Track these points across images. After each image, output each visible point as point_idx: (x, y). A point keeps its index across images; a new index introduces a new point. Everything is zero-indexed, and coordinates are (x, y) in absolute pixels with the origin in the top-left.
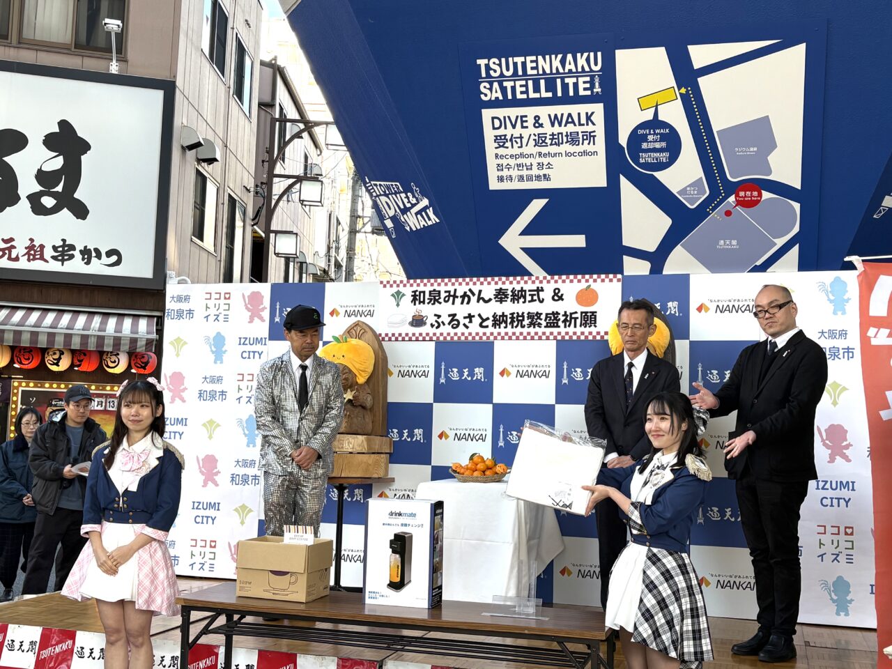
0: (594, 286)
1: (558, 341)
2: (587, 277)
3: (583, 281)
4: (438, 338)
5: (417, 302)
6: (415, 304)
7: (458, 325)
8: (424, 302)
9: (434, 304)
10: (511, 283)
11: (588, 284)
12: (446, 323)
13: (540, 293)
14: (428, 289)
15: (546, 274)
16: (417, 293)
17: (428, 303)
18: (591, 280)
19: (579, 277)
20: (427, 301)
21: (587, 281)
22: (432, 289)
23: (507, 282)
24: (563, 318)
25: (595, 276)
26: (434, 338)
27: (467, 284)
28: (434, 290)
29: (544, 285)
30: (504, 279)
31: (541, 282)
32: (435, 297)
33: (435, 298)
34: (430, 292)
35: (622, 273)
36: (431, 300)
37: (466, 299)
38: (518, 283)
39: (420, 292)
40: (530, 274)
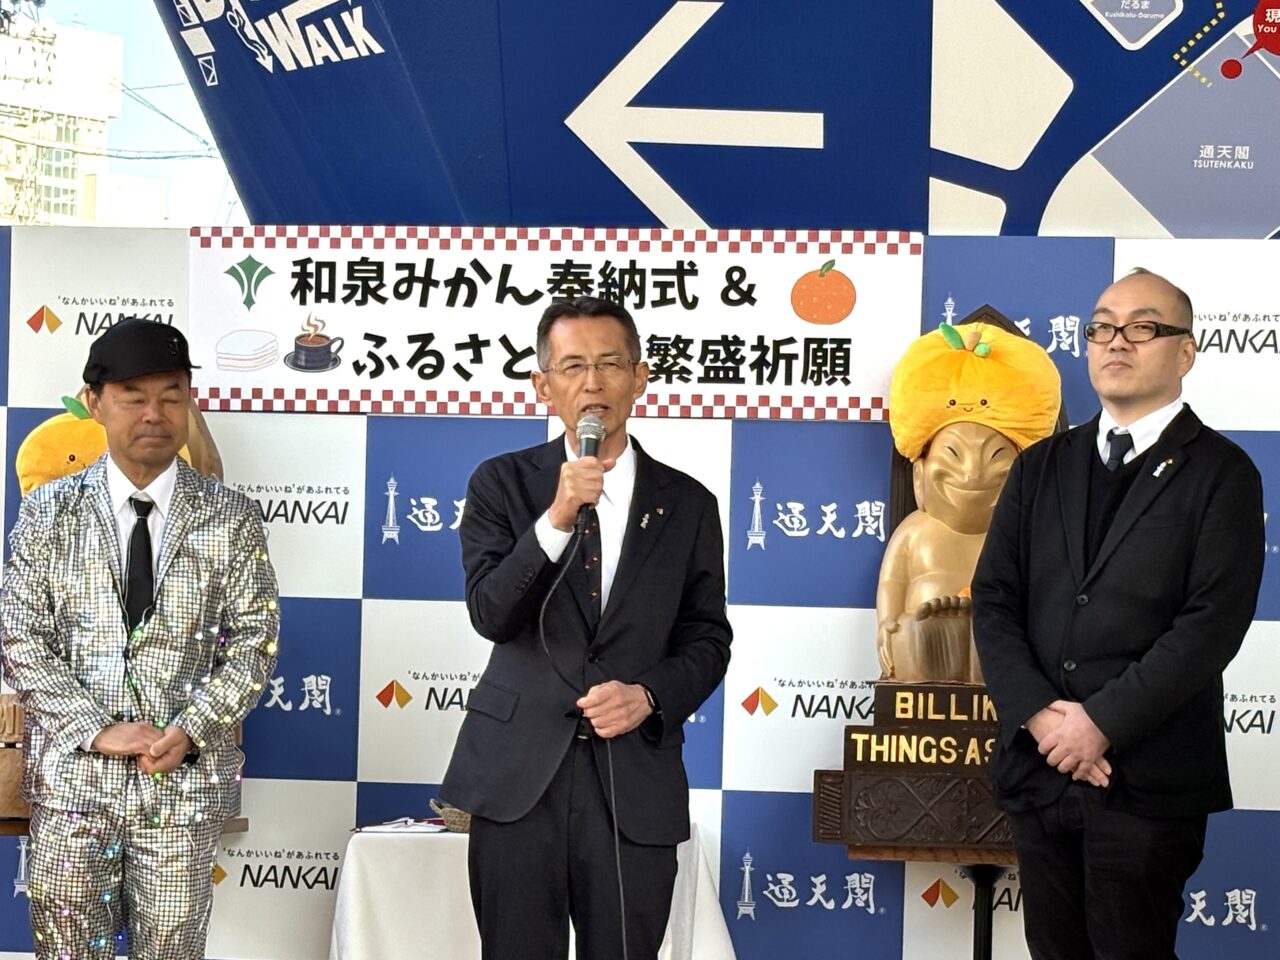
0: (845, 264)
1: (739, 425)
2: (825, 235)
3: (813, 247)
4: (377, 406)
5: (311, 296)
6: (303, 301)
7: (438, 369)
8: (331, 296)
9: (362, 302)
10: (600, 246)
11: (825, 258)
12: (403, 359)
13: (688, 279)
14: (344, 256)
15: (703, 225)
16: (311, 268)
17: (346, 300)
18: (836, 247)
19: (802, 235)
20: (340, 293)
21: (825, 248)
22: (356, 255)
23: (589, 245)
24: (752, 356)
25: (848, 236)
26: (366, 406)
27: (467, 245)
28: (364, 261)
29: (699, 255)
30: (578, 233)
31: (690, 247)
32: (365, 280)
33: (365, 283)
34: (351, 265)
35: (923, 228)
36: (354, 289)
37: (464, 290)
38: (623, 246)
39: (320, 265)
40: (655, 223)
